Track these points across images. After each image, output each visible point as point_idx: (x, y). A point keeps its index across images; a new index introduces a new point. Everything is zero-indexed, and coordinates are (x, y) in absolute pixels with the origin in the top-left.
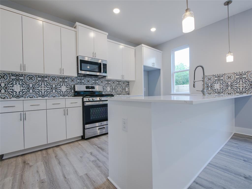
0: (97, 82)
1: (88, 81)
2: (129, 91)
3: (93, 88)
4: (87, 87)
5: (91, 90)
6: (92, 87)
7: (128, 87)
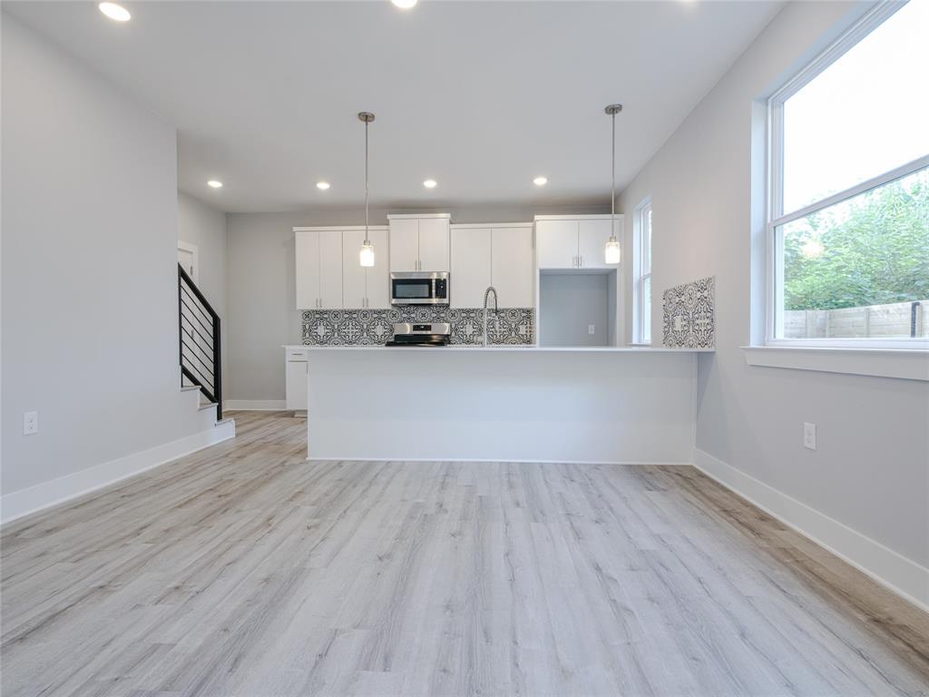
0: (442, 315)
1: (423, 315)
2: (528, 334)
3: (428, 328)
4: (416, 328)
5: (424, 332)
6: (425, 326)
7: (528, 325)
